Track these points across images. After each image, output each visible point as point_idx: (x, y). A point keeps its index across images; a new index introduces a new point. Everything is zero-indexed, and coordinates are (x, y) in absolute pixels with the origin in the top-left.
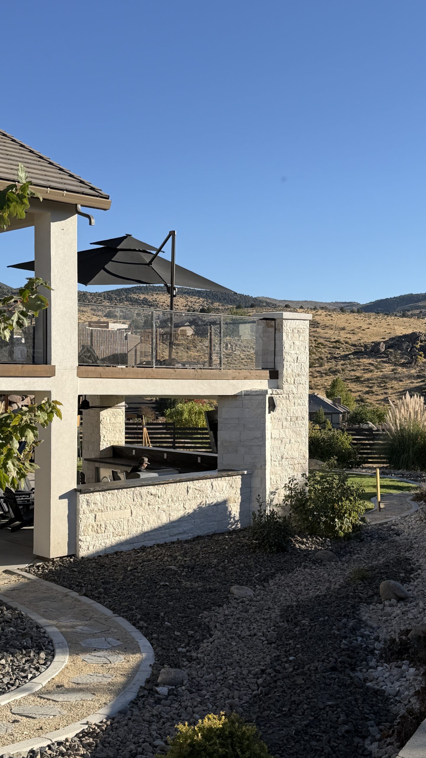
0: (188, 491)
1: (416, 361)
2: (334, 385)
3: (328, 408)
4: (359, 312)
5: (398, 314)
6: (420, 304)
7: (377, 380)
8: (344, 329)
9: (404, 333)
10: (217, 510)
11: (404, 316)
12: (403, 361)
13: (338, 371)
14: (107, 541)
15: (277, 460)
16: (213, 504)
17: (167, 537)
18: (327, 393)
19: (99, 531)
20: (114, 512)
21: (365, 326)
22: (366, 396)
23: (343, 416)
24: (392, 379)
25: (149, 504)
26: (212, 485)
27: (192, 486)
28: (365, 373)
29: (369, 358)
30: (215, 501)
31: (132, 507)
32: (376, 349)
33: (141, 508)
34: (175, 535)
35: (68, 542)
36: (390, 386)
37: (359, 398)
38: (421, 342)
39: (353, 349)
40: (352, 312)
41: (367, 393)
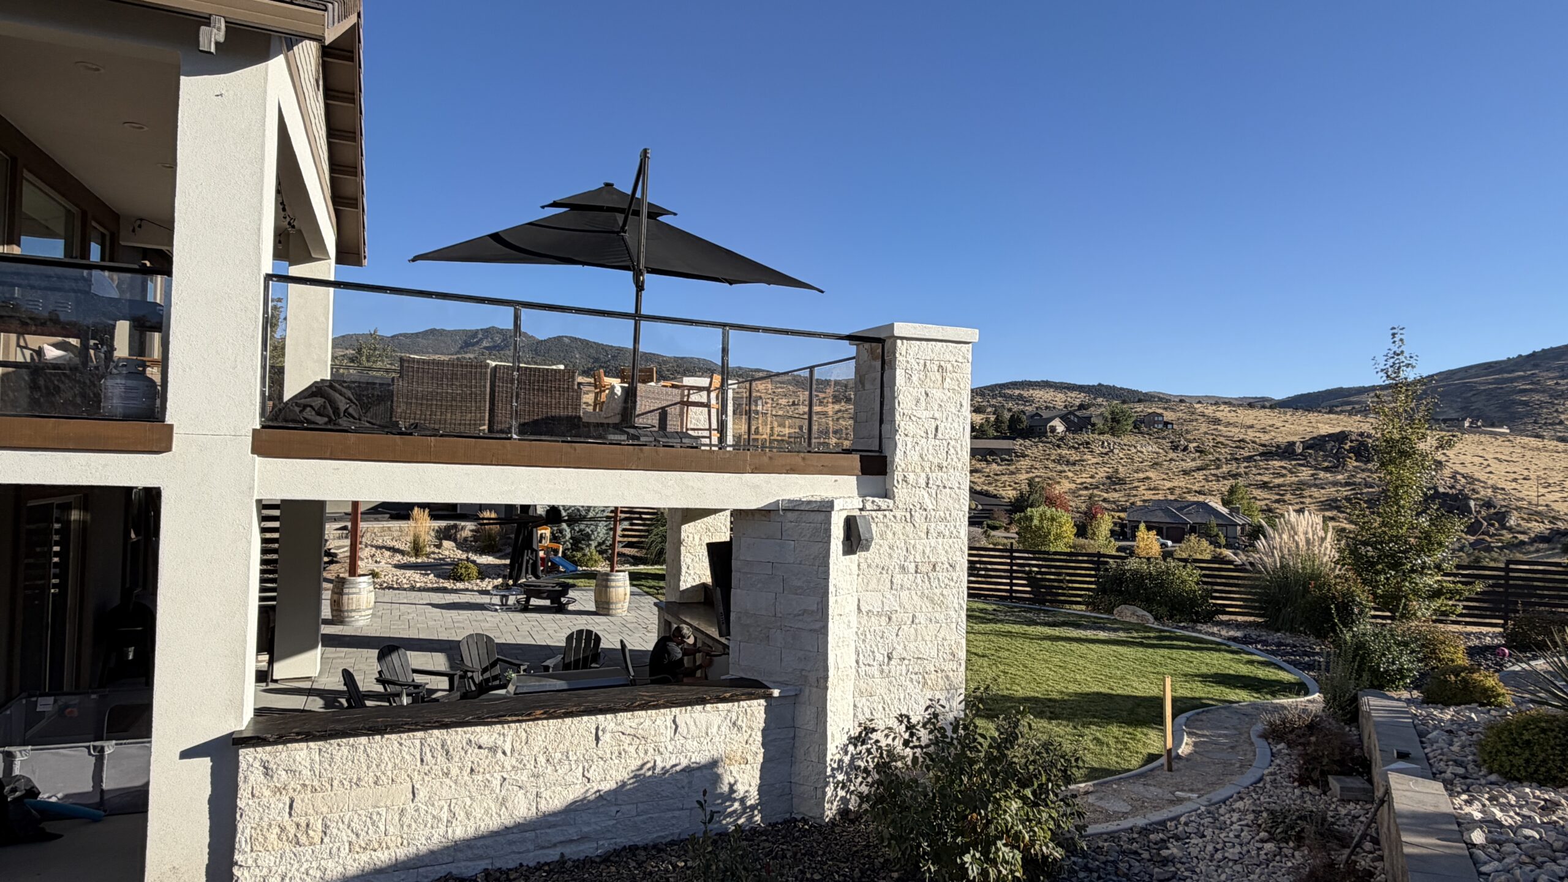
0: (597, 739)
1: (1344, 464)
2: (1232, 491)
3: (1222, 519)
4: (1271, 407)
5: (1323, 411)
6: (1352, 399)
7: (1290, 486)
8: (1252, 427)
9: (1331, 432)
10: (690, 783)
11: (1330, 412)
12: (1326, 464)
13: (1240, 475)
14: (331, 864)
15: (875, 664)
16: (678, 768)
17: (528, 851)
18: (1223, 500)
19: (303, 839)
20: (356, 792)
21: (1279, 424)
22: (1277, 505)
23: (1243, 530)
24: (1310, 486)
25: (472, 770)
26: (674, 721)
27: (612, 726)
28: (1274, 478)
29: (1281, 460)
30: (684, 763)
31: (416, 776)
32: (1290, 450)
33: (448, 781)
34: (555, 845)
35: (208, 866)
36: (1309, 494)
37: (1265, 508)
38: (1352, 441)
39: (1261, 449)
40: (1264, 407)
41: (1277, 501)
